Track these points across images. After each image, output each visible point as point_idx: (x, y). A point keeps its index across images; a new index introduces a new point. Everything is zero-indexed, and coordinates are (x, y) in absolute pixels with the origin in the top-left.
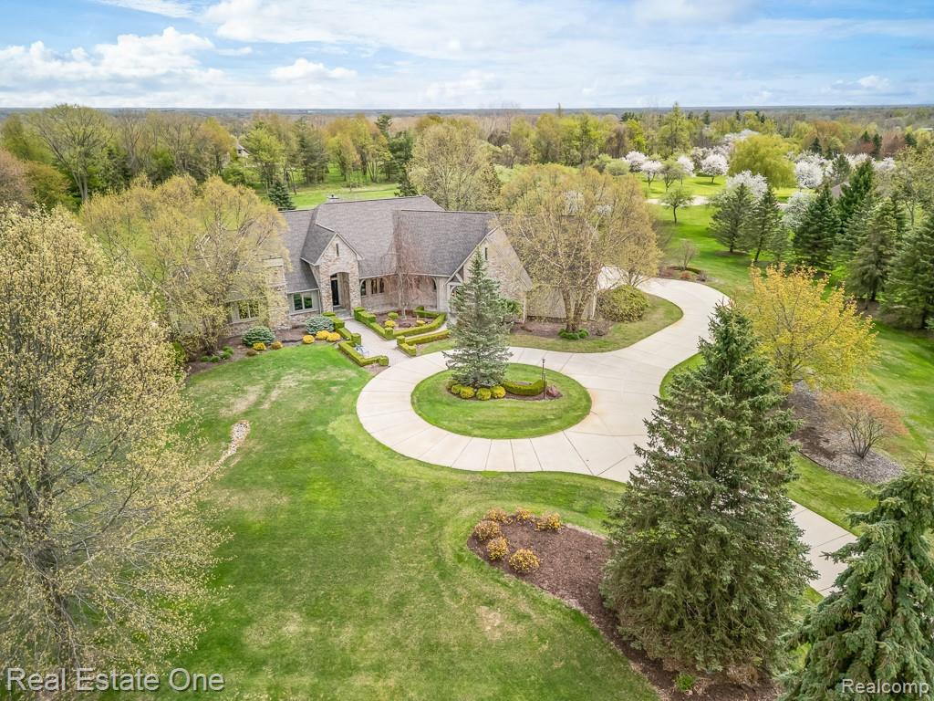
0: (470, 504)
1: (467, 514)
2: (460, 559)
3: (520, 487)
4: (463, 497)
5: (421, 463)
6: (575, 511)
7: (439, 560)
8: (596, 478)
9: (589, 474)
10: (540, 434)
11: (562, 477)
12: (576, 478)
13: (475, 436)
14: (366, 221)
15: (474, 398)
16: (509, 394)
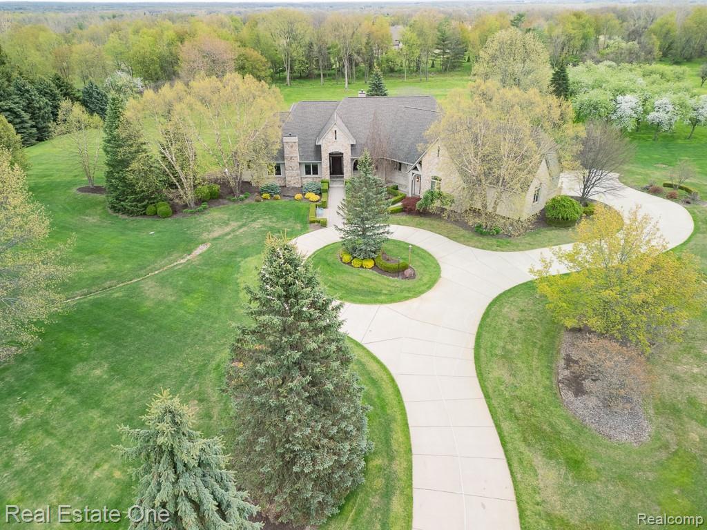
15: (350, 263)
16: (375, 267)
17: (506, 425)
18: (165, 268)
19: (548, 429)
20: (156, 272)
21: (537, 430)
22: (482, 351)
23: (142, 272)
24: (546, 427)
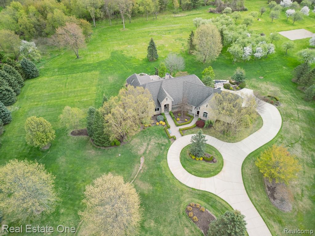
0: (188, 198)
1: (187, 200)
2: (183, 214)
3: (199, 195)
4: (187, 195)
5: (179, 182)
6: (209, 205)
7: (179, 213)
8: (216, 195)
9: (215, 194)
10: (208, 177)
11: (208, 193)
12: (212, 195)
13: (193, 174)
14: (176, 85)
15: (195, 159)
16: (204, 159)
17: (263, 214)
18: (138, 173)
19: (272, 213)
20: (136, 176)
21: (269, 214)
22: (247, 189)
23: (132, 177)
24: (271, 212)
